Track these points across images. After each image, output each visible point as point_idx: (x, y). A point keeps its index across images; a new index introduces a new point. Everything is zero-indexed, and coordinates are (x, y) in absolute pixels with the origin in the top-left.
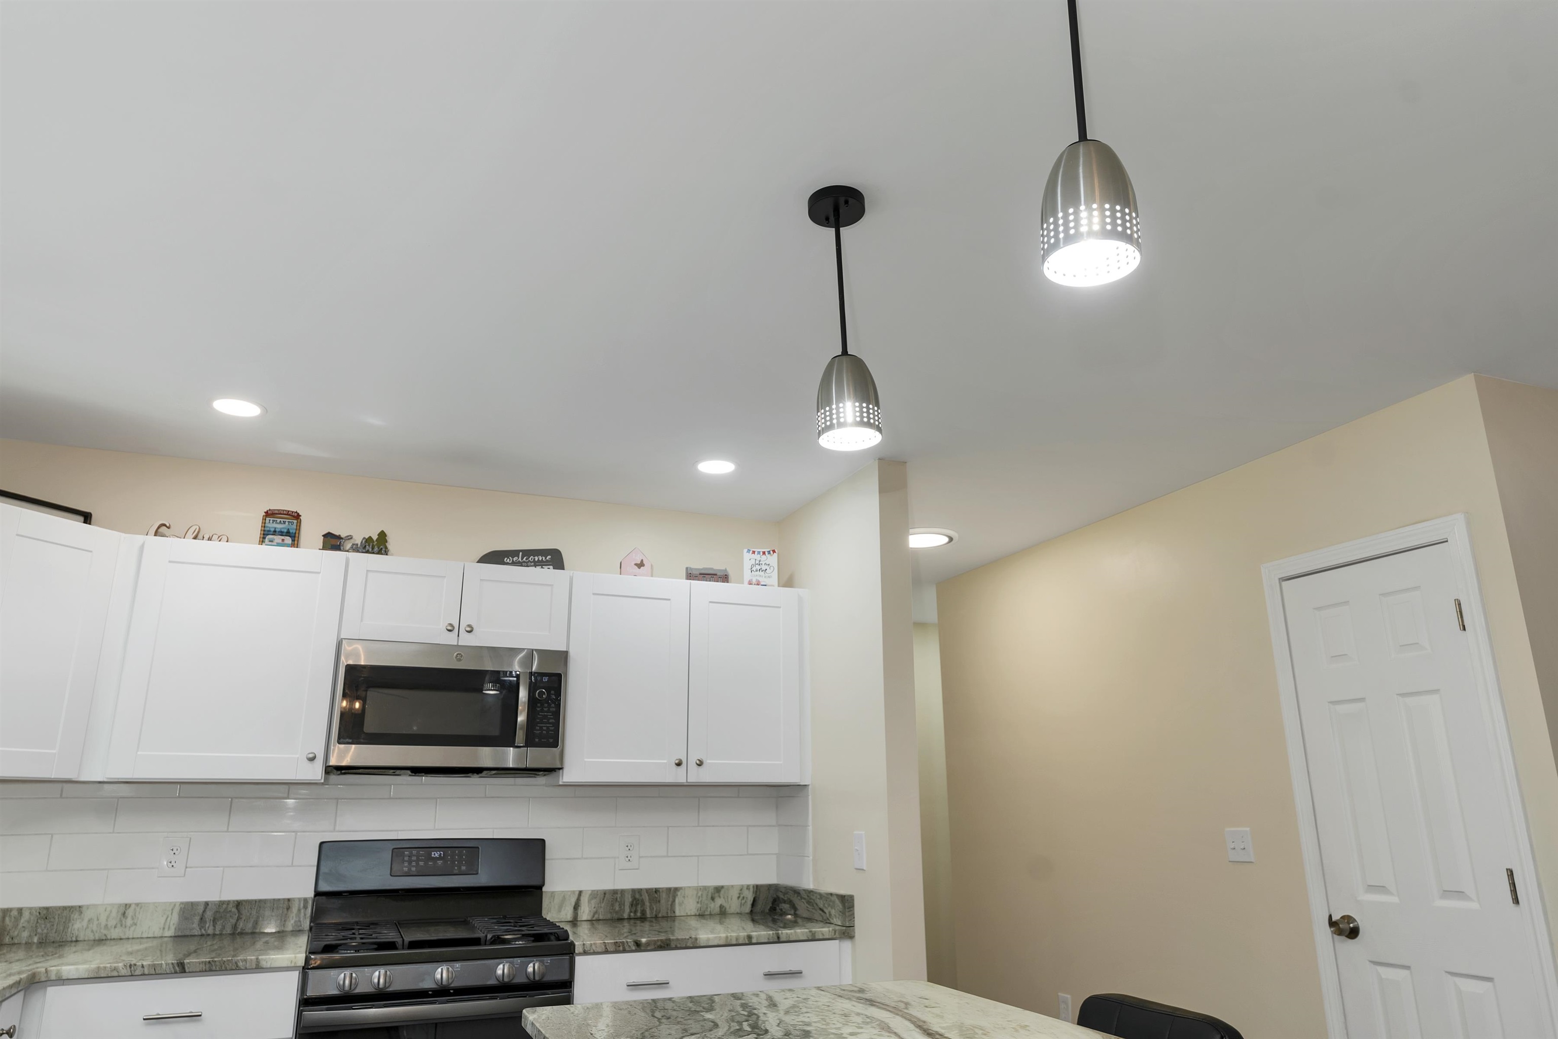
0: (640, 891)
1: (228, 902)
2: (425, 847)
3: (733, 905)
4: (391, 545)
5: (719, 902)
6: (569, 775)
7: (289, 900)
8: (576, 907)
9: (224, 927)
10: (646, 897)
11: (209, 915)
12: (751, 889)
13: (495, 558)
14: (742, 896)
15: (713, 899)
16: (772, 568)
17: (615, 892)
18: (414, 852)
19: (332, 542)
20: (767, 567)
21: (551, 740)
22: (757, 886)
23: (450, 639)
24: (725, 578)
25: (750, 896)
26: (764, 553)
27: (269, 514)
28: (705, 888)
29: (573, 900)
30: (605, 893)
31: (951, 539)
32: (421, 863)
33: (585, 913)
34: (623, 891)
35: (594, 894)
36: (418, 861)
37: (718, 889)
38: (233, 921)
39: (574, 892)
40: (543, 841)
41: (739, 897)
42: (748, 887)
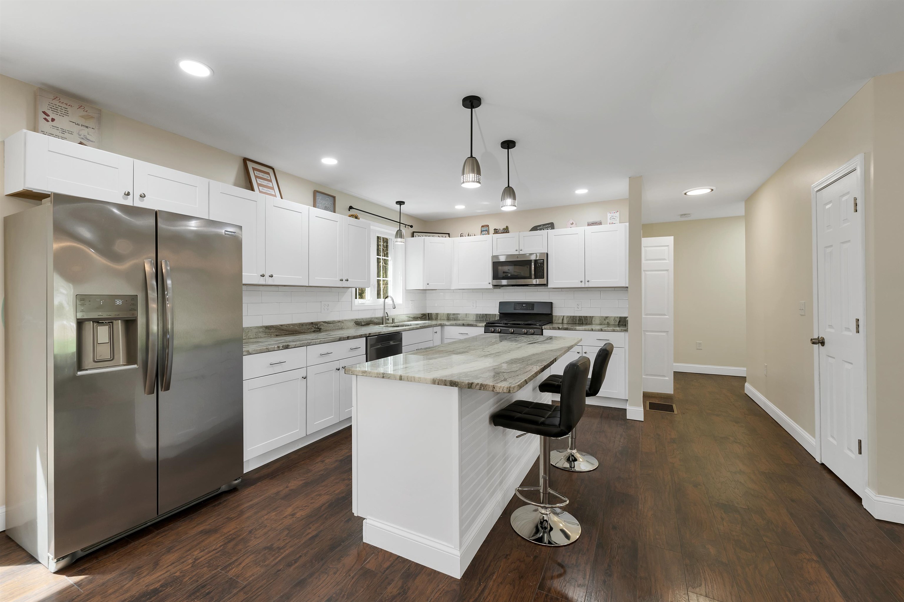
0: (581, 316)
1: (484, 314)
2: (521, 303)
3: (612, 322)
4: (510, 230)
5: (607, 321)
6: (549, 286)
7: (495, 314)
8: (563, 320)
9: (484, 319)
10: (583, 319)
11: (481, 316)
12: (618, 318)
13: (535, 229)
14: (615, 320)
15: (605, 320)
16: (617, 217)
17: (574, 316)
18: (519, 304)
19: (496, 231)
20: (615, 217)
21: (542, 277)
22: (620, 317)
23: (517, 253)
24: (600, 223)
25: (618, 320)
26: (614, 213)
27: (482, 226)
28: (602, 317)
29: (562, 318)
30: (571, 317)
31: (712, 190)
32: (521, 307)
33: (565, 321)
34: (576, 316)
35: (568, 317)
36: (520, 307)
37: (607, 317)
38: (485, 318)
39: (562, 316)
40: (551, 303)
41: (614, 320)
42: (617, 317)
